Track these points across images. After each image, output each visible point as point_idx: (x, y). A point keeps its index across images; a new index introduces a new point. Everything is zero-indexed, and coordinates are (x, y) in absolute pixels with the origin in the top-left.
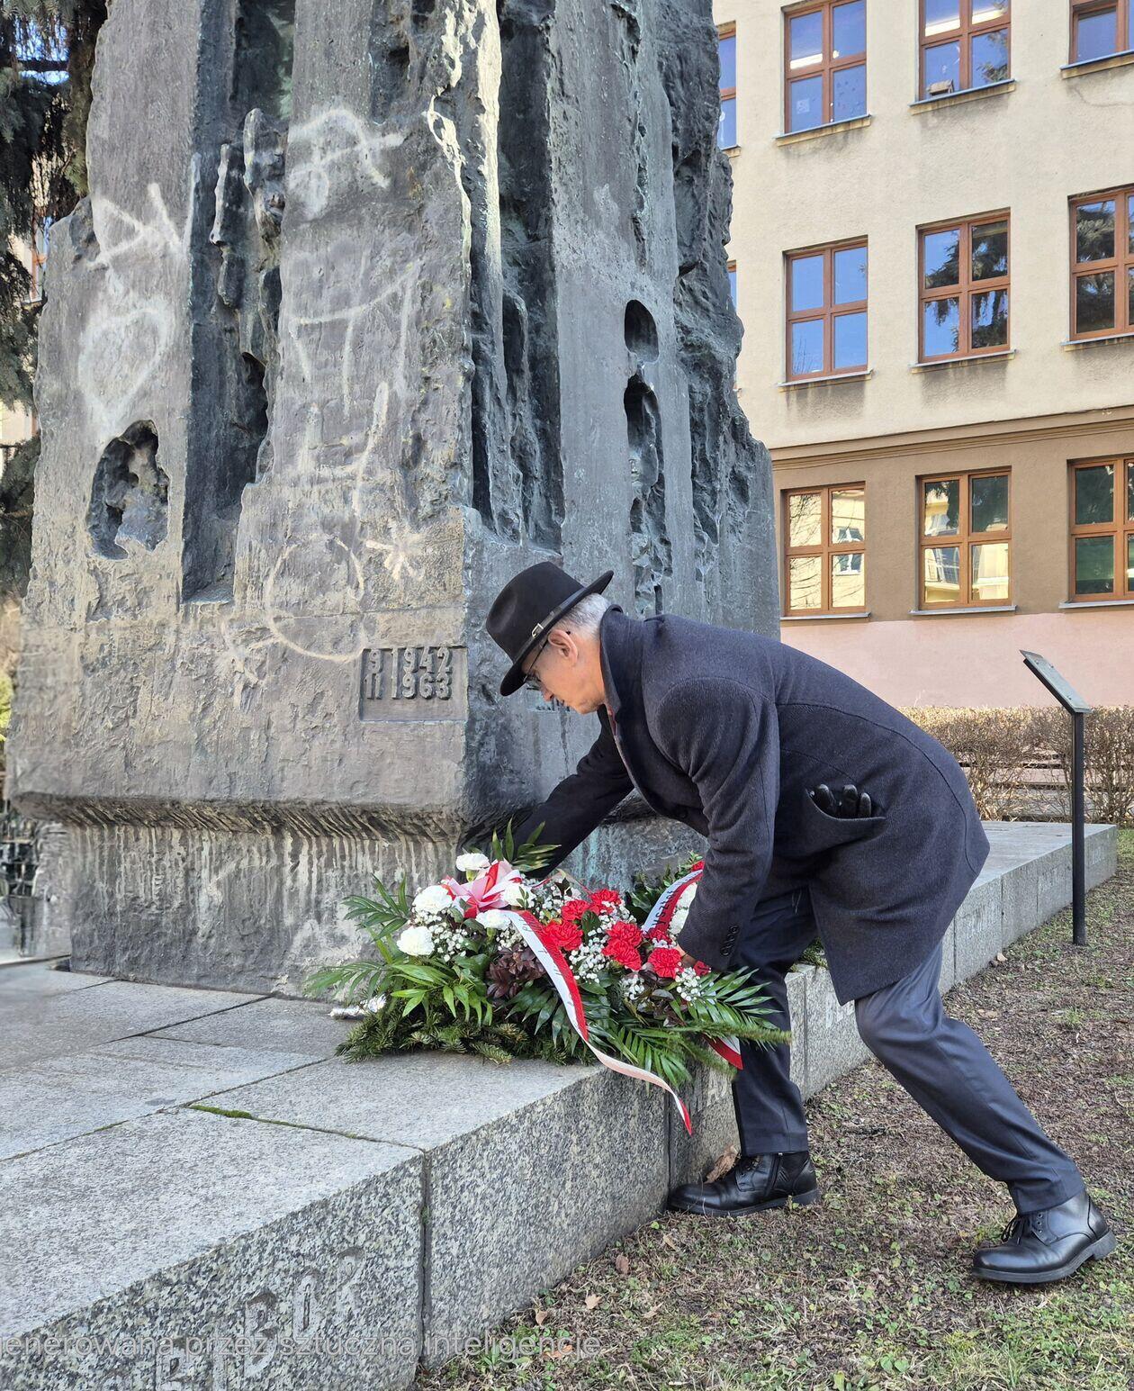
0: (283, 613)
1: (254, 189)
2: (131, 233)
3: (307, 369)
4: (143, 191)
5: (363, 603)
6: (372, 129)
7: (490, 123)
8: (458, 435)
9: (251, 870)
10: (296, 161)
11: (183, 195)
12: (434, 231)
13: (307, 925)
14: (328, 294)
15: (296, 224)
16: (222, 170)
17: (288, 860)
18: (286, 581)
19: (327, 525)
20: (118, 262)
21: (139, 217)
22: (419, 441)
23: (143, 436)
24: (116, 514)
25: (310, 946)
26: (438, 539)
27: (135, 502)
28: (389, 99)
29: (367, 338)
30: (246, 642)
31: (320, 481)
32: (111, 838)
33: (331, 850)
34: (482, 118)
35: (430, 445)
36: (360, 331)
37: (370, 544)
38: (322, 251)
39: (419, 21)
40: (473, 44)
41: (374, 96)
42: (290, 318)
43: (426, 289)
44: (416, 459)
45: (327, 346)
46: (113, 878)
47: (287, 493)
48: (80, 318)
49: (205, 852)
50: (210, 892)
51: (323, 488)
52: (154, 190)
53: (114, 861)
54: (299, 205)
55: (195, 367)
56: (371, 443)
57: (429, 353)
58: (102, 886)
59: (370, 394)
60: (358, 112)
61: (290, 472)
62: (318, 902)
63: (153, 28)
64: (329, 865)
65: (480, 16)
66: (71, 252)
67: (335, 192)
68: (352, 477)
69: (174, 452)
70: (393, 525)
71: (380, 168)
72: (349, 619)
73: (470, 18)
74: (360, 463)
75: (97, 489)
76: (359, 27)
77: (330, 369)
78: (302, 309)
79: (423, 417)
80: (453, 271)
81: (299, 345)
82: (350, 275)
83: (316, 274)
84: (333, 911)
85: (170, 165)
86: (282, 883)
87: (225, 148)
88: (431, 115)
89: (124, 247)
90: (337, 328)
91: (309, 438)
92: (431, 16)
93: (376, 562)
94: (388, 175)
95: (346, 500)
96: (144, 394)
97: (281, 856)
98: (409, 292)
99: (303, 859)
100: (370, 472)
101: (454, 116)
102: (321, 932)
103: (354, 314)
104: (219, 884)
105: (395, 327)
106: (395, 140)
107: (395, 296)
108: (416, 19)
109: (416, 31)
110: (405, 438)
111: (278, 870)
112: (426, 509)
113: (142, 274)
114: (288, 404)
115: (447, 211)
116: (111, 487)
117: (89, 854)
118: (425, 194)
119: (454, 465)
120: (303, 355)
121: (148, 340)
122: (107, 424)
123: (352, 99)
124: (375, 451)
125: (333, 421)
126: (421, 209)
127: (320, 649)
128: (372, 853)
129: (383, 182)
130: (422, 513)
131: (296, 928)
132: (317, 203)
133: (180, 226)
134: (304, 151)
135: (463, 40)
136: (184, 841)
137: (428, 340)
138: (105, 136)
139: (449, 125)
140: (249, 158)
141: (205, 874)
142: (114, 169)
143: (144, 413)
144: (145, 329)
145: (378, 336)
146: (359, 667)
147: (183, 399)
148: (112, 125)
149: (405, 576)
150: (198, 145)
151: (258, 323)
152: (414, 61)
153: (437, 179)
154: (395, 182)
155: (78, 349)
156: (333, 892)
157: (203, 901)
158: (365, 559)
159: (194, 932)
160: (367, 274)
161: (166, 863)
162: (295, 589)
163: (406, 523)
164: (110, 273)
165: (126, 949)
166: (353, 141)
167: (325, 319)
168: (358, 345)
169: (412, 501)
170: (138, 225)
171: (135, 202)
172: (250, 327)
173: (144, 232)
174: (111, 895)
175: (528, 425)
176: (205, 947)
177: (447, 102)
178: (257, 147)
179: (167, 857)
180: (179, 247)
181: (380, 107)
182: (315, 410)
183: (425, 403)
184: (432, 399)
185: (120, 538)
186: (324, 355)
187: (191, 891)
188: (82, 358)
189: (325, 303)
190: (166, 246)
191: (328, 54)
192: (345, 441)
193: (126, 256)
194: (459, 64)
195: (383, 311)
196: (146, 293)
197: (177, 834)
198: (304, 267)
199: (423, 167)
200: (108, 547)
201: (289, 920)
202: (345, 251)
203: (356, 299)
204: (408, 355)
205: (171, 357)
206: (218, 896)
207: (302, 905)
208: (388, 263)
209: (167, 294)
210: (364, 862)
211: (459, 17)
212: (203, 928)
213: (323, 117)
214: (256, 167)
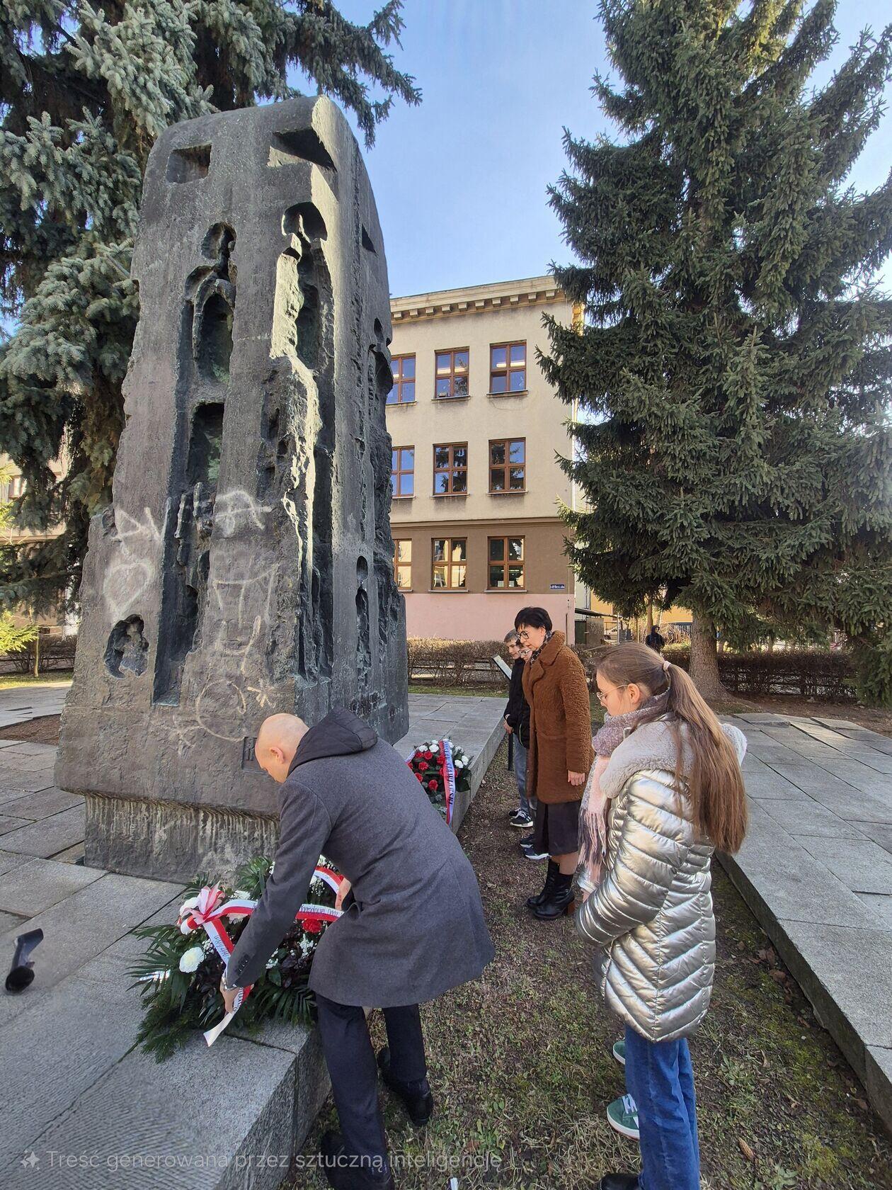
0: (205, 714)
1: (197, 517)
2: (134, 527)
3: (221, 604)
4: (142, 510)
5: (245, 714)
6: (257, 503)
7: (309, 504)
8: (293, 644)
9: (182, 826)
10: (219, 510)
11: (162, 515)
12: (285, 553)
13: (210, 854)
14: (233, 572)
15: (218, 538)
16: (182, 506)
17: (201, 825)
18: (207, 700)
19: (229, 677)
20: (126, 539)
21: (139, 521)
22: (274, 642)
23: (136, 620)
24: (120, 654)
25: (211, 863)
26: (282, 689)
27: (130, 650)
28: (265, 489)
29: (252, 595)
30: (186, 726)
31: (226, 656)
32: (109, 804)
33: (223, 821)
34: (306, 501)
35: (280, 646)
36: (248, 590)
37: (249, 688)
38: (231, 553)
39: (280, 458)
40: (304, 471)
41: (258, 489)
42: (213, 580)
43: (281, 577)
44: (273, 651)
45: (231, 595)
46: (109, 823)
47: (208, 659)
48: (106, 562)
49: (159, 815)
50: (160, 834)
51: (227, 659)
52: (147, 511)
53: (110, 816)
54: (219, 529)
55: (164, 593)
56: (251, 642)
57: (281, 605)
58: (103, 826)
59: (252, 619)
60: (250, 494)
61: (210, 649)
62: (216, 844)
63: (150, 437)
64: (221, 827)
65: (308, 459)
66: (103, 531)
67: (238, 527)
68: (242, 656)
69: (152, 631)
70: (261, 681)
71: (260, 520)
72: (238, 722)
73: (303, 459)
74: (247, 649)
75: (111, 642)
76: (252, 457)
77: (232, 606)
78: (220, 577)
79: (278, 633)
80: (294, 571)
81: (218, 592)
82: (244, 564)
83: (227, 562)
84: (223, 848)
85: (156, 500)
86: (197, 833)
87: (183, 496)
88: (285, 500)
89: (130, 533)
90: (238, 587)
91: (221, 635)
92: (286, 456)
93: (252, 696)
94: (264, 524)
95: (238, 666)
96: (138, 602)
97: (197, 821)
98: (272, 578)
99: (209, 823)
100: (250, 654)
101: (294, 500)
102: (217, 857)
103: (245, 583)
104: (165, 831)
105: (265, 591)
106: (268, 509)
107: (265, 578)
108: (278, 457)
109: (278, 462)
110: (269, 642)
111: (196, 827)
112: (277, 675)
113: (140, 547)
114: (211, 618)
115: (292, 544)
116: (117, 641)
117: (97, 812)
118: (281, 535)
119: (291, 657)
120: (219, 597)
121: (140, 577)
122: (117, 613)
123: (248, 488)
124: (253, 645)
125: (233, 629)
126: (279, 542)
127: (223, 734)
128: (244, 823)
129: (261, 526)
130: (275, 677)
131: (204, 854)
132: (229, 530)
133: (160, 528)
134: (223, 507)
135: (300, 469)
136: (148, 809)
137: (281, 600)
138: (123, 481)
139: (292, 504)
140: (196, 504)
141: (158, 825)
142: (127, 497)
143: (138, 611)
144: (139, 572)
145: (257, 595)
146: (242, 745)
147: (157, 608)
148: (127, 477)
149: (266, 704)
150: (170, 494)
151: (195, 574)
152: (277, 475)
153: (287, 529)
154: (267, 527)
155: (104, 577)
156: (223, 840)
157: (157, 837)
158: (247, 694)
159: (152, 851)
160: (252, 566)
161: (138, 818)
162: (211, 704)
163: (268, 680)
164: (122, 544)
165: (114, 857)
166: (247, 506)
167: (231, 582)
168: (246, 598)
169: (271, 671)
170: (138, 525)
171: (137, 513)
172: (191, 574)
173: (141, 528)
174: (108, 831)
175: (319, 623)
176: (157, 859)
177: (290, 495)
178: (200, 499)
179: (139, 816)
180: (159, 537)
181: (261, 493)
182: (224, 623)
183: (278, 627)
184: (282, 625)
185: (122, 667)
186: (230, 599)
187: (150, 832)
188: (106, 581)
189: (231, 575)
190: (152, 536)
191: (237, 466)
192: (239, 639)
193: (131, 538)
194: (298, 479)
195: (260, 584)
196: (141, 556)
197: (144, 806)
198: (222, 558)
199: (281, 523)
200: (114, 670)
201: (200, 851)
202: (241, 554)
203: (247, 575)
204: (271, 604)
205: (154, 586)
206: (165, 837)
207: (208, 845)
208: (263, 563)
209: (152, 558)
210: (239, 827)
211: (298, 459)
212: (156, 850)
213: (234, 493)
214: (199, 508)
